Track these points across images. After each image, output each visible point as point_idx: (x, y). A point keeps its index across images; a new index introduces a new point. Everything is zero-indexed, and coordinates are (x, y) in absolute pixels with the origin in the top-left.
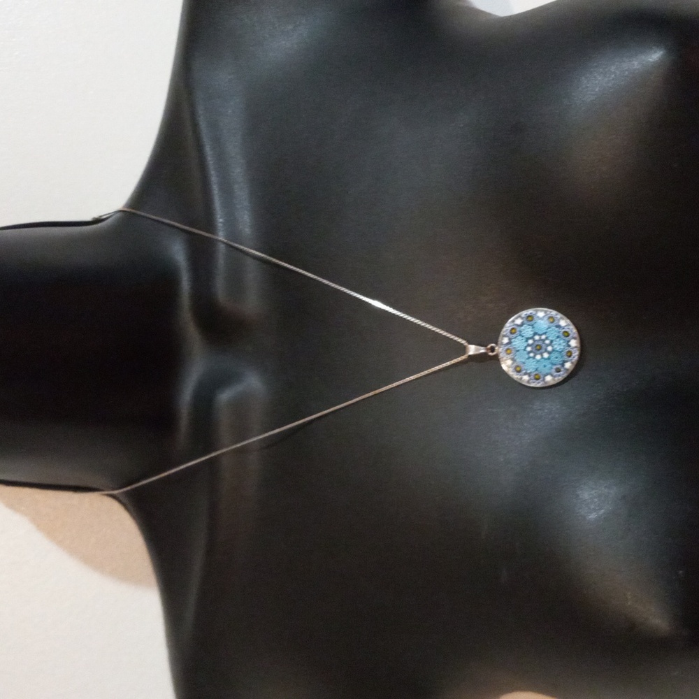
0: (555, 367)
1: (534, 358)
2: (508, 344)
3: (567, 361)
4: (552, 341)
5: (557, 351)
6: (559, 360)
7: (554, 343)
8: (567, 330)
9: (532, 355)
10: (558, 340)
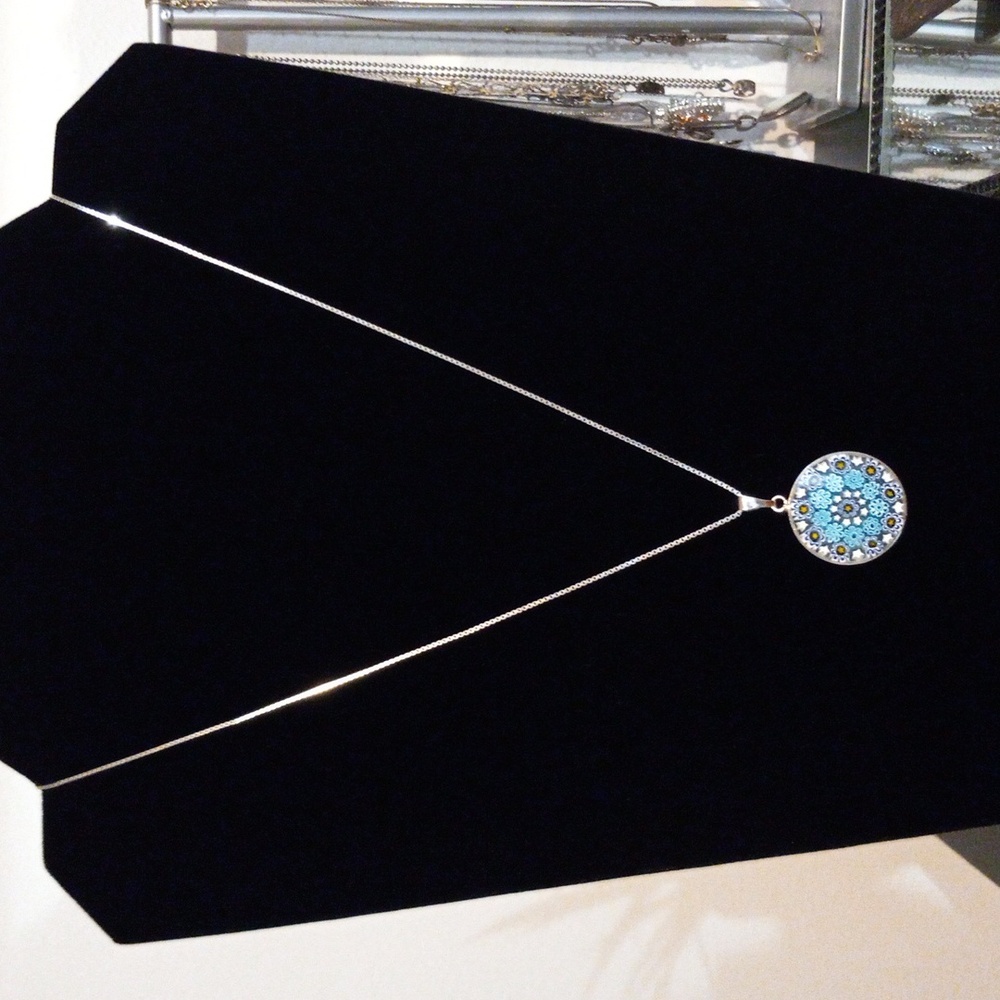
0: (868, 539)
1: (840, 522)
2: (804, 498)
3: (887, 533)
4: (868, 502)
5: (875, 517)
6: (877, 530)
7: (872, 504)
8: (893, 488)
9: (837, 518)
10: (877, 501)
